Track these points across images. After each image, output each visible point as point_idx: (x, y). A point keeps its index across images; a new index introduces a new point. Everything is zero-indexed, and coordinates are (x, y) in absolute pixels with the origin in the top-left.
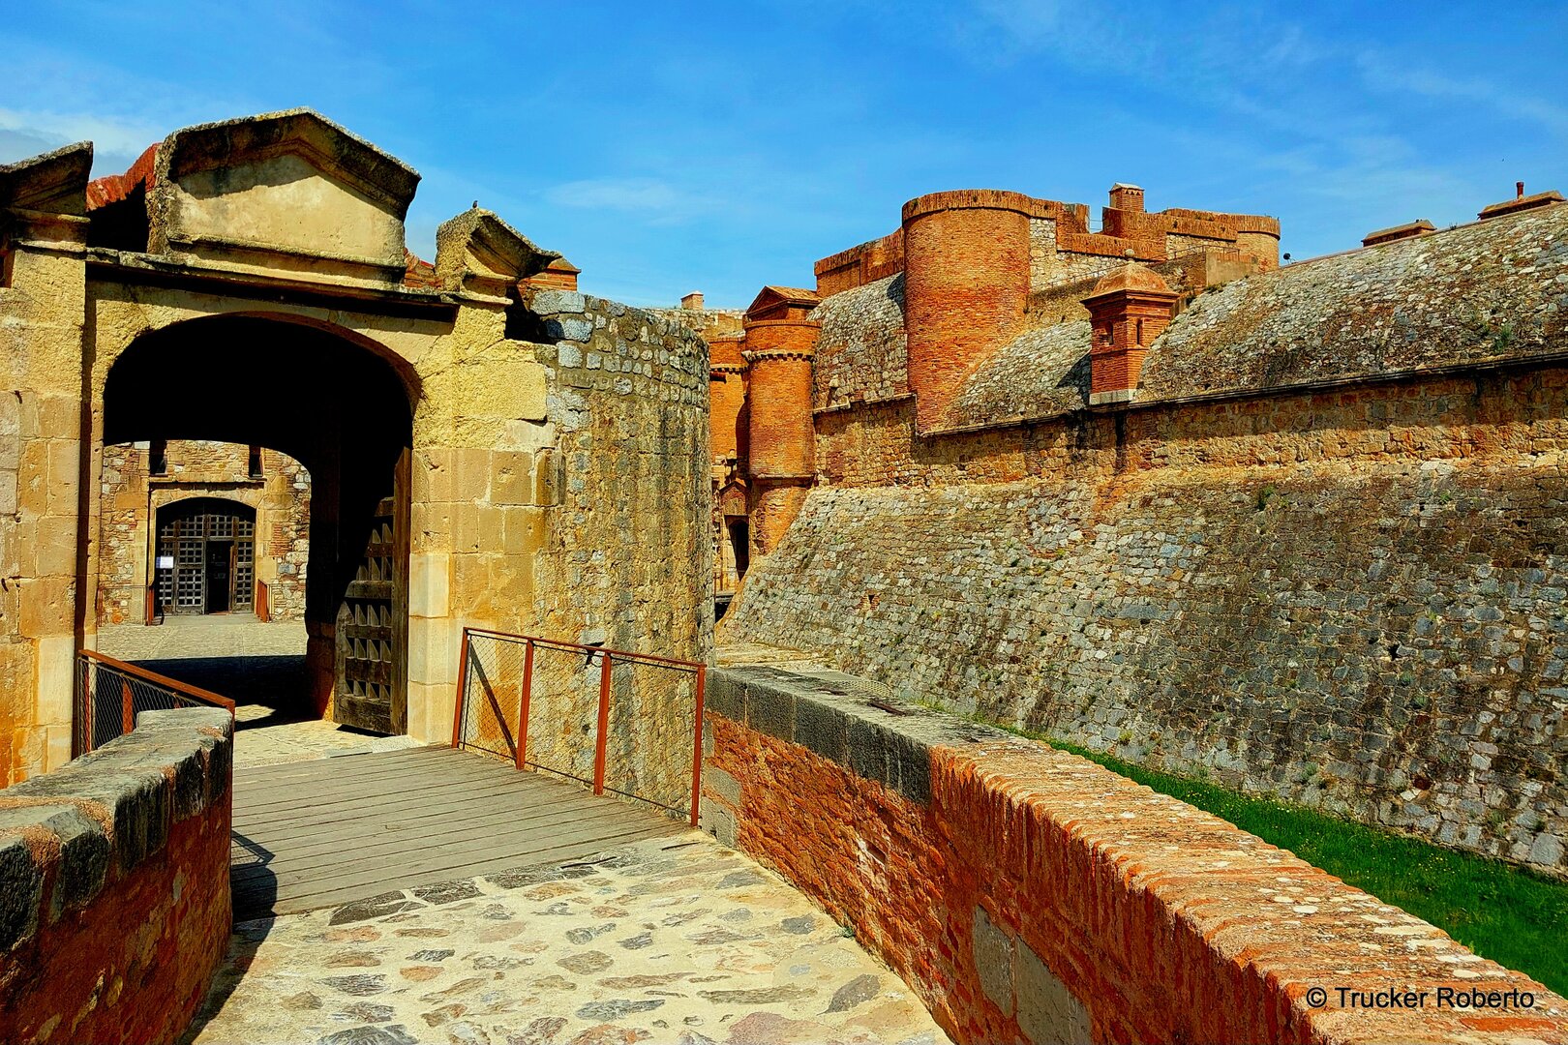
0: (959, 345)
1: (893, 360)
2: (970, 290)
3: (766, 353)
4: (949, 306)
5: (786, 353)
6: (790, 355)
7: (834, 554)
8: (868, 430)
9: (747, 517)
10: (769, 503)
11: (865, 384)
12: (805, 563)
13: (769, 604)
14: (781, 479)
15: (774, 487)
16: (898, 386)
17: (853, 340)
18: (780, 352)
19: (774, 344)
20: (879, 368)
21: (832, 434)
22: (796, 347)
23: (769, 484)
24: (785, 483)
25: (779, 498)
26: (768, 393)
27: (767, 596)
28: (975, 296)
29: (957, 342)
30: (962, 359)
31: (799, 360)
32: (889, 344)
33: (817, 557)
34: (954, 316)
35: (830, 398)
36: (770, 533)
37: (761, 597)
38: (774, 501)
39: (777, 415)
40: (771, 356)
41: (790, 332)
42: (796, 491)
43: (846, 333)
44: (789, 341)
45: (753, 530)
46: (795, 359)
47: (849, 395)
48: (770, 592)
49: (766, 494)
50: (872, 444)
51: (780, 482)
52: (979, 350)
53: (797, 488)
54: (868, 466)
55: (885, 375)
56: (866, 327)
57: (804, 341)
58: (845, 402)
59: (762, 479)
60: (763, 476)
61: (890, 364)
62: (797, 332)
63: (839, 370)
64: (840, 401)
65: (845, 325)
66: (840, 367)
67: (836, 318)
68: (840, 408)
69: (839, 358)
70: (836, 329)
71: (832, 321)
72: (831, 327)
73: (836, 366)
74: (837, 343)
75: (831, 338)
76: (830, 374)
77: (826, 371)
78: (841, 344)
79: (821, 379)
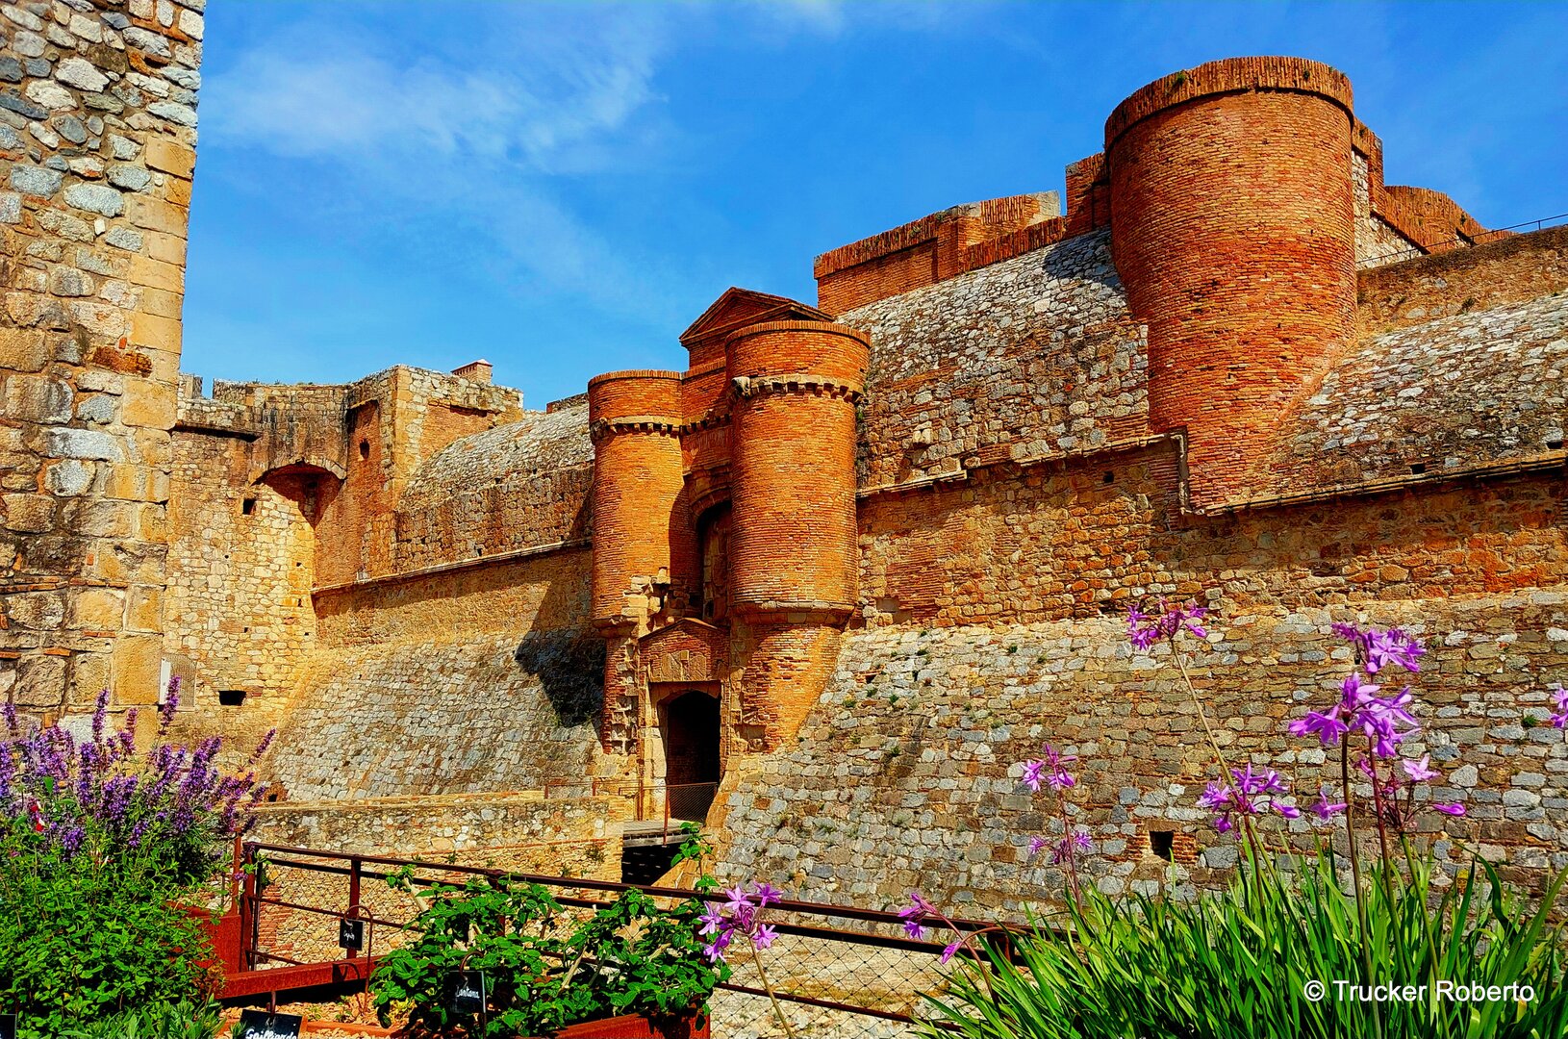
0: (1285, 341)
1: (1102, 378)
2: (1299, 239)
3: (785, 379)
4: (1262, 266)
5: (821, 381)
6: (829, 387)
7: (985, 749)
8: (1012, 519)
9: (717, 684)
10: (779, 656)
11: (1014, 431)
12: (897, 768)
13: (813, 847)
14: (808, 610)
15: (790, 627)
16: (1116, 425)
17: (972, 356)
18: (812, 379)
19: (800, 364)
20: (1059, 397)
21: (906, 533)
22: (838, 374)
23: (781, 620)
24: (810, 618)
25: (799, 646)
26: (785, 452)
27: (801, 829)
28: (1308, 253)
29: (1282, 333)
30: (1291, 367)
31: (840, 398)
32: (1091, 349)
33: (929, 754)
34: (1271, 284)
35: (907, 465)
36: (781, 711)
37: (785, 833)
38: (788, 652)
39: (805, 493)
40: (793, 386)
41: (828, 344)
42: (826, 633)
43: (948, 349)
44: (828, 360)
45: (731, 707)
46: (834, 396)
47: (964, 456)
48: (808, 822)
49: (772, 639)
50: (1026, 541)
51: (803, 617)
52: (1320, 353)
53: (829, 630)
54: (1015, 584)
55: (1078, 407)
56: (1009, 331)
57: (850, 365)
58: (953, 467)
59: (770, 611)
60: (772, 604)
61: (1094, 387)
62: (840, 347)
63: (935, 414)
64: (936, 469)
65: (941, 335)
66: (938, 408)
67: (907, 329)
68: (937, 481)
69: (933, 392)
70: (916, 346)
71: (895, 336)
72: (899, 343)
73: (926, 407)
74: (924, 368)
75: (903, 362)
76: (908, 423)
77: (896, 419)
78: (936, 367)
79: (881, 434)
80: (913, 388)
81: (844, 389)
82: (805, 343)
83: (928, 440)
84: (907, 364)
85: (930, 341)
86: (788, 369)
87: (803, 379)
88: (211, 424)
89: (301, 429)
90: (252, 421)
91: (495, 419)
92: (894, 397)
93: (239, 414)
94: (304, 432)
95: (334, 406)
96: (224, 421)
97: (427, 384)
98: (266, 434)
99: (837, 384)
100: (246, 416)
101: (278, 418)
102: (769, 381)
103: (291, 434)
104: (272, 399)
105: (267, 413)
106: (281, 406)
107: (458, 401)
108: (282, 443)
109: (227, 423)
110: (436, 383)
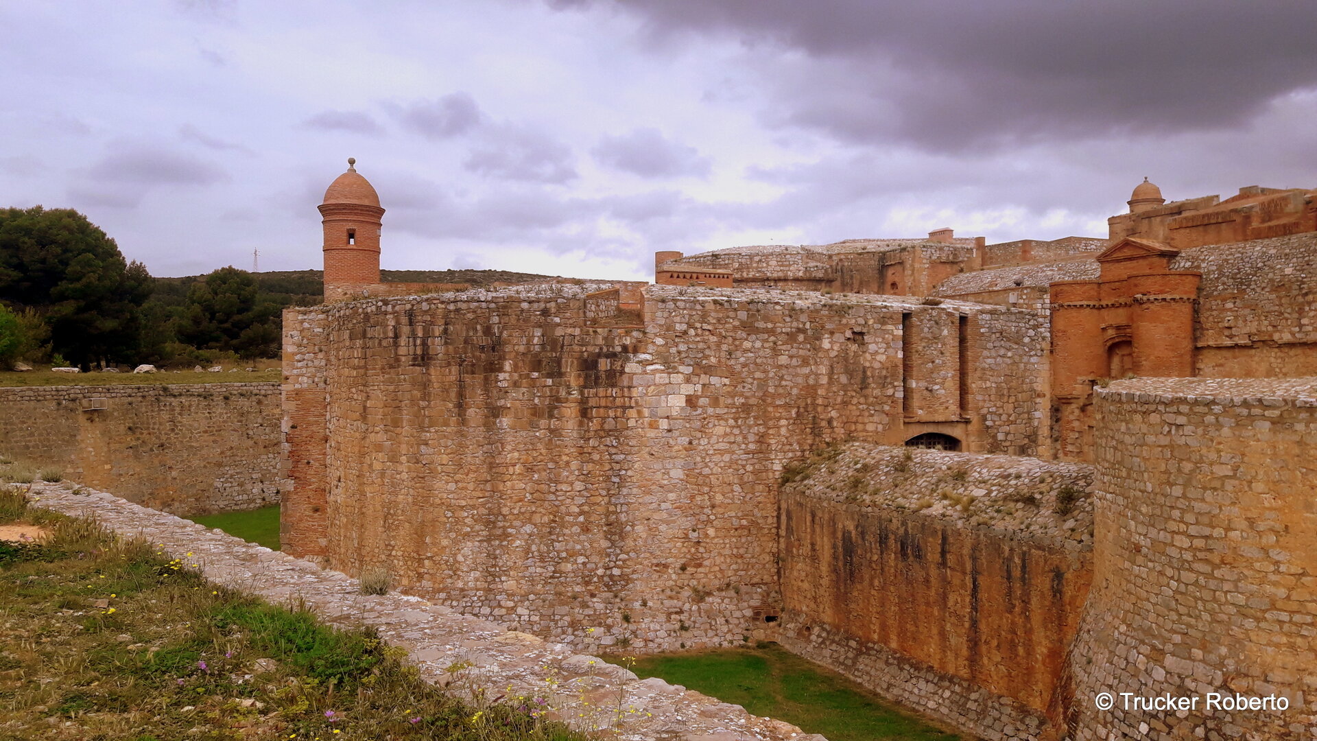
3: (1160, 297)
5: (1178, 297)
6: (1181, 299)
11: (1275, 327)
17: (1254, 290)
18: (1174, 296)
20: (1296, 315)
22: (1186, 293)
31: (1187, 303)
35: (1221, 335)
40: (1164, 300)
41: (1181, 280)
43: (1241, 283)
44: (1180, 287)
46: (1184, 303)
47: (1250, 335)
55: (1305, 321)
56: (1272, 280)
58: (1244, 339)
62: (1187, 280)
63: (1235, 314)
64: (1236, 339)
65: (1238, 276)
66: (1237, 311)
67: (1220, 268)
68: (1236, 345)
69: (1235, 303)
70: (1225, 279)
71: (1214, 271)
72: (1216, 276)
73: (1230, 310)
74: (1229, 291)
75: (1218, 286)
76: (1221, 316)
77: (1215, 313)
78: (1236, 292)
79: (1207, 318)
80: (1224, 300)
81: (1189, 299)
82: (1169, 281)
83: (1232, 325)
84: (1221, 288)
85: (1232, 278)
86: (1161, 292)
87: (1168, 297)
88: (815, 277)
89: (857, 276)
90: (832, 273)
91: (962, 265)
92: (1213, 303)
93: (826, 270)
94: (859, 277)
95: (874, 263)
96: (820, 275)
97: (929, 252)
98: (839, 279)
99: (1185, 297)
100: (830, 270)
101: (845, 271)
102: (1152, 298)
103: (852, 277)
104: (841, 260)
105: (839, 268)
106: (846, 264)
107: (944, 259)
108: (847, 283)
109: (821, 275)
110: (933, 251)
